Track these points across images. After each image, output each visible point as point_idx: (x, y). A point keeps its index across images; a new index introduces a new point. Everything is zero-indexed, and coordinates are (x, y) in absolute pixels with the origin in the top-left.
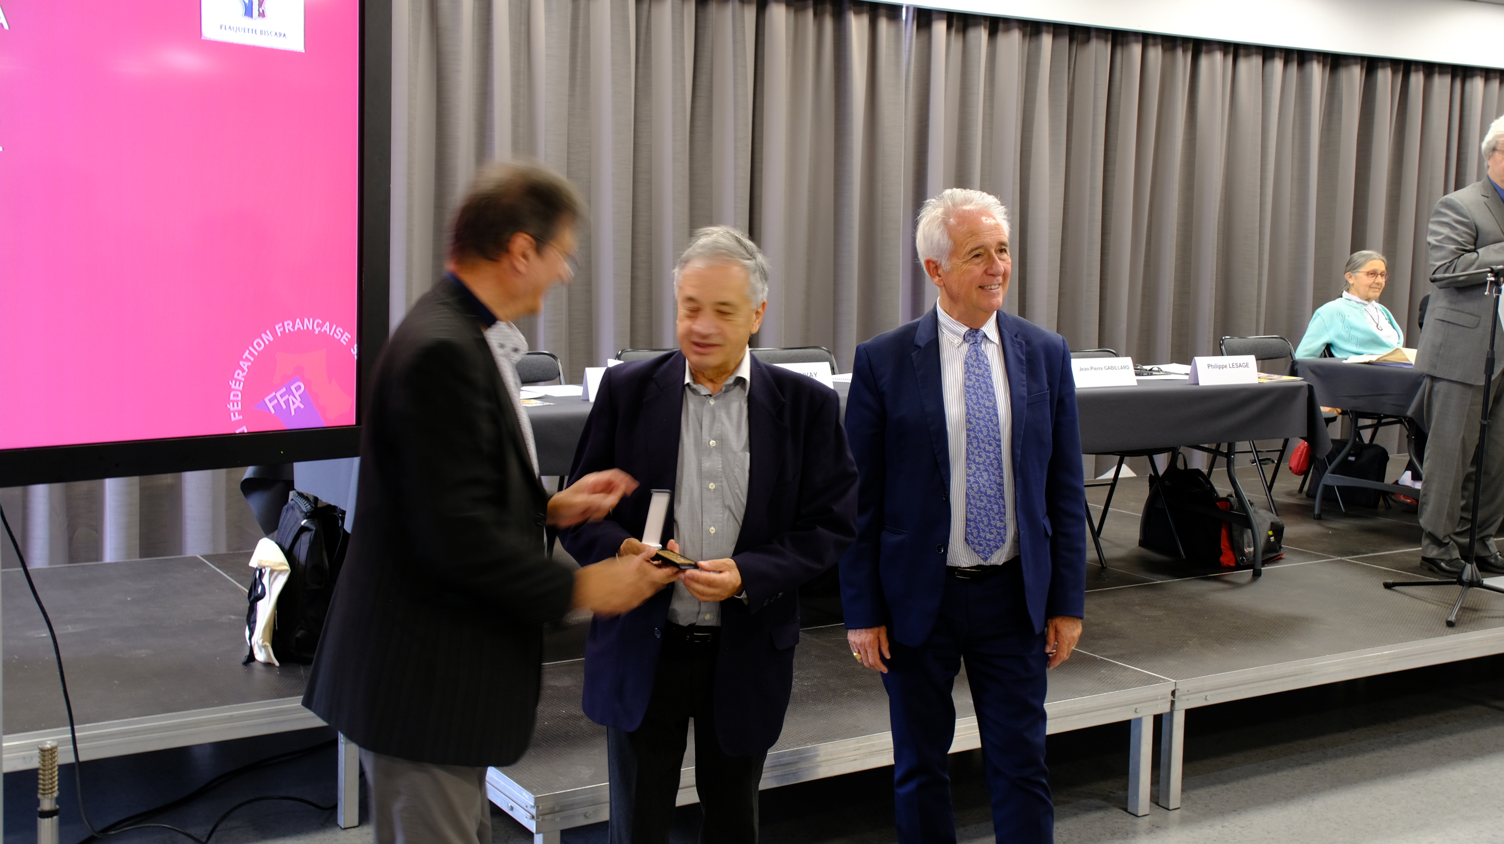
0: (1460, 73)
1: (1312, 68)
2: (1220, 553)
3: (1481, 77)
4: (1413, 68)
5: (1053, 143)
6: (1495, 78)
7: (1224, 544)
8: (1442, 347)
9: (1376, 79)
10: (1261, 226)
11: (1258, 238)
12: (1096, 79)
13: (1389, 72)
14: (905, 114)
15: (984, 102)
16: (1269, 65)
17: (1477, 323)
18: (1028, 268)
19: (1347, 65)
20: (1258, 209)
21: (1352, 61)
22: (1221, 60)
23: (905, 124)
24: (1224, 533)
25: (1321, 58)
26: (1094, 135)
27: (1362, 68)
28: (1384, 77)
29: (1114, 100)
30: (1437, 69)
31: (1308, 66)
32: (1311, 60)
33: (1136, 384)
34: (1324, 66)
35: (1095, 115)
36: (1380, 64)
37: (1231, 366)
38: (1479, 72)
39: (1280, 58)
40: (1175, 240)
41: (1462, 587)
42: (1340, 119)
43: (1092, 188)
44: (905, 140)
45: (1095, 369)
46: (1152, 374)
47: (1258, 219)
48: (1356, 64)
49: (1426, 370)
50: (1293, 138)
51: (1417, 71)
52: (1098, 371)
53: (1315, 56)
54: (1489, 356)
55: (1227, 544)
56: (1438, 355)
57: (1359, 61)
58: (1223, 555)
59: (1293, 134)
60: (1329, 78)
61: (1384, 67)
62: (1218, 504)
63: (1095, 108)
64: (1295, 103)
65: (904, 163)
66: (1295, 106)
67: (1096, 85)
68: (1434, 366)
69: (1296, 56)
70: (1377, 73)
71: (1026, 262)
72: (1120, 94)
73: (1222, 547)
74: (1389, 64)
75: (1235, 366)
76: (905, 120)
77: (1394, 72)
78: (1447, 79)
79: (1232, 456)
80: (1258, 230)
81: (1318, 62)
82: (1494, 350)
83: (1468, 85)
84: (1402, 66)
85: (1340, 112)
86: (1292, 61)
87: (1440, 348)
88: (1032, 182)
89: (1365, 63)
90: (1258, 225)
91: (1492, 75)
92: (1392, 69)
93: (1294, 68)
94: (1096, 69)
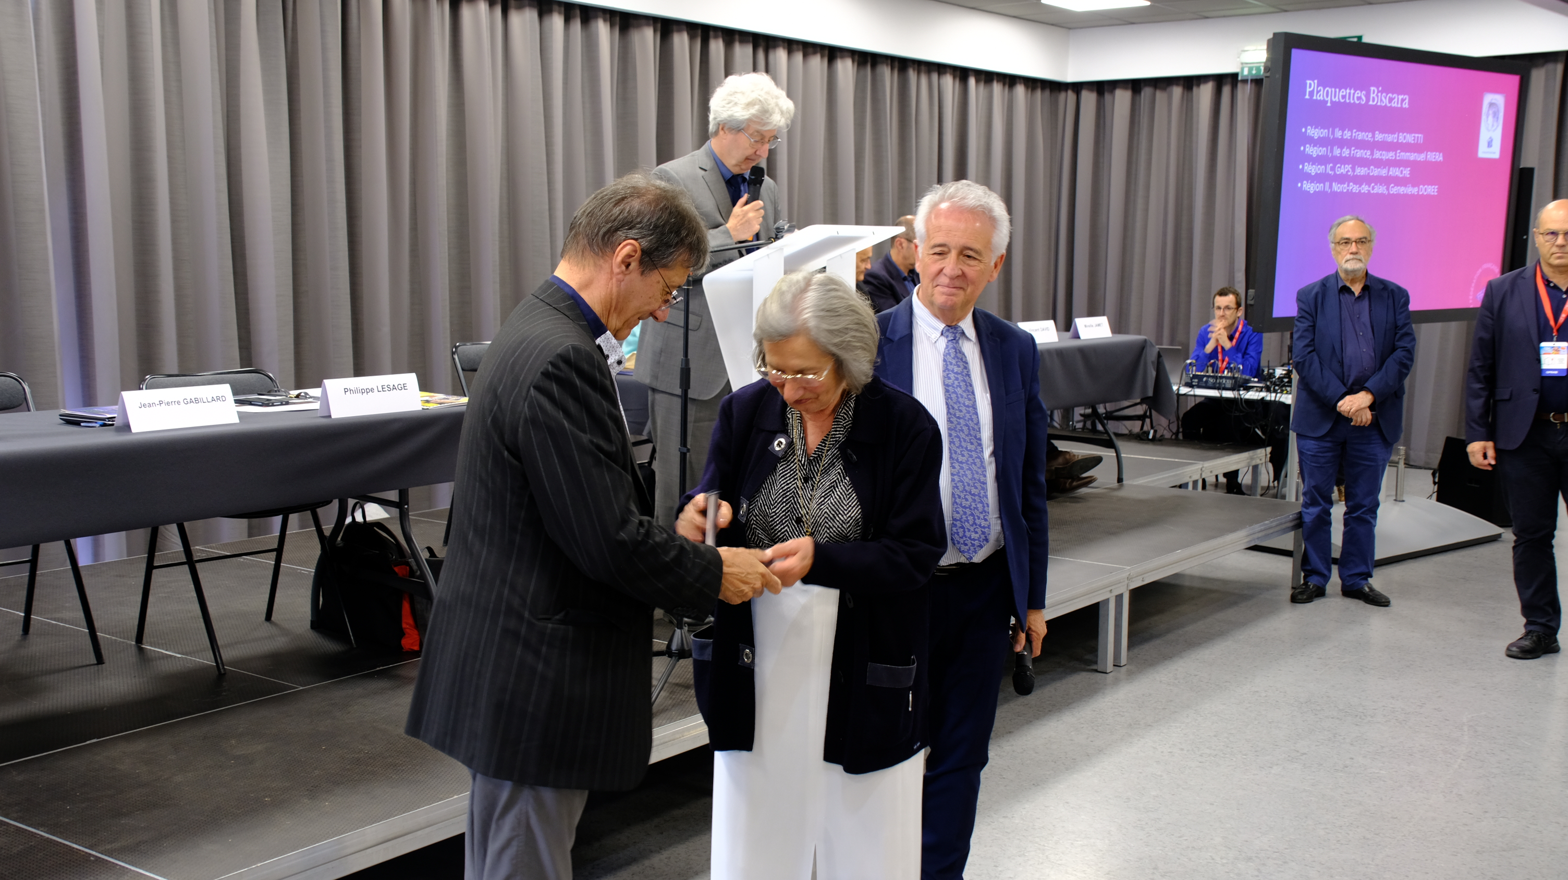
0: (763, 43)
1: (597, 27)
2: (401, 634)
3: (784, 48)
4: (712, 33)
5: (270, 103)
6: (798, 50)
7: (407, 622)
8: (663, 354)
9: (672, 44)
10: (551, 209)
11: (547, 222)
12: (323, 25)
13: (685, 37)
14: (38, 55)
15: (164, 45)
16: (546, 20)
17: (699, 324)
18: (248, 261)
19: (639, 26)
20: (546, 188)
21: (643, 21)
22: (486, 10)
23: (39, 70)
24: (406, 607)
25: (608, 16)
26: (326, 95)
27: (655, 31)
28: (681, 41)
29: (353, 51)
30: (737, 37)
31: (593, 24)
32: (596, 17)
33: (237, 421)
34: (612, 26)
35: (325, 69)
36: (675, 27)
37: (380, 389)
38: (781, 43)
39: (560, 13)
40: (446, 225)
41: (670, 659)
42: (635, 87)
43: (330, 160)
44: (40, 90)
45: (168, 404)
46: (287, 403)
47: (547, 200)
48: (648, 25)
49: (647, 380)
50: (584, 107)
51: (716, 37)
52: (174, 407)
53: (600, 14)
54: (683, 366)
55: (411, 621)
56: (659, 363)
57: (651, 22)
58: (407, 636)
59: (583, 103)
60: (619, 39)
61: (679, 31)
62: (396, 569)
63: (325, 60)
64: (582, 66)
65: (44, 122)
66: (582, 70)
67: (323, 32)
68: (655, 377)
69: (578, 12)
70: (672, 37)
71: (245, 254)
72: (360, 46)
73: (404, 626)
74: (684, 27)
75: (387, 388)
76: (38, 63)
77: (692, 38)
78: (749, 49)
79: (406, 506)
80: (547, 213)
81: (605, 20)
82: (689, 357)
83: (771, 56)
84: (699, 32)
85: (635, 80)
86: (574, 17)
87: (661, 354)
88: (244, 151)
89: (659, 25)
90: (547, 207)
91: (795, 47)
92: (688, 34)
93: (577, 25)
94: (321, 12)
